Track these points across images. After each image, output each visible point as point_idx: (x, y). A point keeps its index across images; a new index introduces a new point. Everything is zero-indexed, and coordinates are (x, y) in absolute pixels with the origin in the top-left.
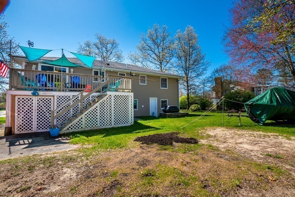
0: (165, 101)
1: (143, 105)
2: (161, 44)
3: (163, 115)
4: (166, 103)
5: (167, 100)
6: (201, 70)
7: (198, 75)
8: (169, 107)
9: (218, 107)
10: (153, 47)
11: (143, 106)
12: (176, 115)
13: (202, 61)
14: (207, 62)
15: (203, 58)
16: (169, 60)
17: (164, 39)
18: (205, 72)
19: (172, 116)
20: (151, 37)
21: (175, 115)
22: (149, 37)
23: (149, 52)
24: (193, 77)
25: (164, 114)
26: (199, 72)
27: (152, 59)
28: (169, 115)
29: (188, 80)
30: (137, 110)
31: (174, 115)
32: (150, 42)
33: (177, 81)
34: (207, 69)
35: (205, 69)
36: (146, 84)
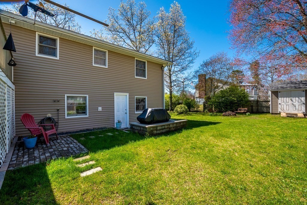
0: (143, 100)
1: (100, 106)
2: (138, 26)
3: (138, 129)
4: (145, 102)
5: (146, 97)
6: (187, 63)
7: (184, 69)
8: (152, 112)
9: (205, 107)
10: (127, 30)
11: (100, 109)
12: (165, 128)
13: (189, 51)
14: (195, 52)
15: (190, 46)
16: (148, 47)
17: (141, 20)
18: (191, 65)
19: (157, 130)
20: (124, 13)
21: (163, 127)
22: (122, 14)
23: (121, 34)
24: (176, 72)
25: (141, 127)
26: (184, 65)
27: (127, 45)
28: (152, 129)
29: (170, 75)
30: (87, 116)
31: (160, 128)
32: (123, 23)
33: (162, 69)
34: (194, 61)
35: (191, 62)
36: (107, 67)
